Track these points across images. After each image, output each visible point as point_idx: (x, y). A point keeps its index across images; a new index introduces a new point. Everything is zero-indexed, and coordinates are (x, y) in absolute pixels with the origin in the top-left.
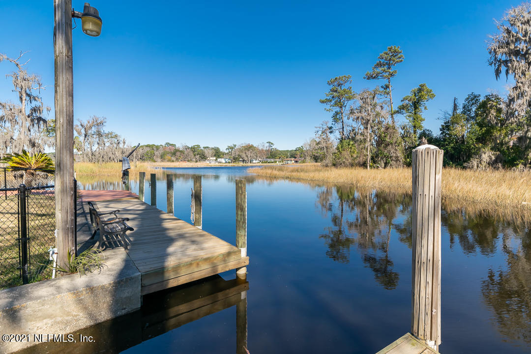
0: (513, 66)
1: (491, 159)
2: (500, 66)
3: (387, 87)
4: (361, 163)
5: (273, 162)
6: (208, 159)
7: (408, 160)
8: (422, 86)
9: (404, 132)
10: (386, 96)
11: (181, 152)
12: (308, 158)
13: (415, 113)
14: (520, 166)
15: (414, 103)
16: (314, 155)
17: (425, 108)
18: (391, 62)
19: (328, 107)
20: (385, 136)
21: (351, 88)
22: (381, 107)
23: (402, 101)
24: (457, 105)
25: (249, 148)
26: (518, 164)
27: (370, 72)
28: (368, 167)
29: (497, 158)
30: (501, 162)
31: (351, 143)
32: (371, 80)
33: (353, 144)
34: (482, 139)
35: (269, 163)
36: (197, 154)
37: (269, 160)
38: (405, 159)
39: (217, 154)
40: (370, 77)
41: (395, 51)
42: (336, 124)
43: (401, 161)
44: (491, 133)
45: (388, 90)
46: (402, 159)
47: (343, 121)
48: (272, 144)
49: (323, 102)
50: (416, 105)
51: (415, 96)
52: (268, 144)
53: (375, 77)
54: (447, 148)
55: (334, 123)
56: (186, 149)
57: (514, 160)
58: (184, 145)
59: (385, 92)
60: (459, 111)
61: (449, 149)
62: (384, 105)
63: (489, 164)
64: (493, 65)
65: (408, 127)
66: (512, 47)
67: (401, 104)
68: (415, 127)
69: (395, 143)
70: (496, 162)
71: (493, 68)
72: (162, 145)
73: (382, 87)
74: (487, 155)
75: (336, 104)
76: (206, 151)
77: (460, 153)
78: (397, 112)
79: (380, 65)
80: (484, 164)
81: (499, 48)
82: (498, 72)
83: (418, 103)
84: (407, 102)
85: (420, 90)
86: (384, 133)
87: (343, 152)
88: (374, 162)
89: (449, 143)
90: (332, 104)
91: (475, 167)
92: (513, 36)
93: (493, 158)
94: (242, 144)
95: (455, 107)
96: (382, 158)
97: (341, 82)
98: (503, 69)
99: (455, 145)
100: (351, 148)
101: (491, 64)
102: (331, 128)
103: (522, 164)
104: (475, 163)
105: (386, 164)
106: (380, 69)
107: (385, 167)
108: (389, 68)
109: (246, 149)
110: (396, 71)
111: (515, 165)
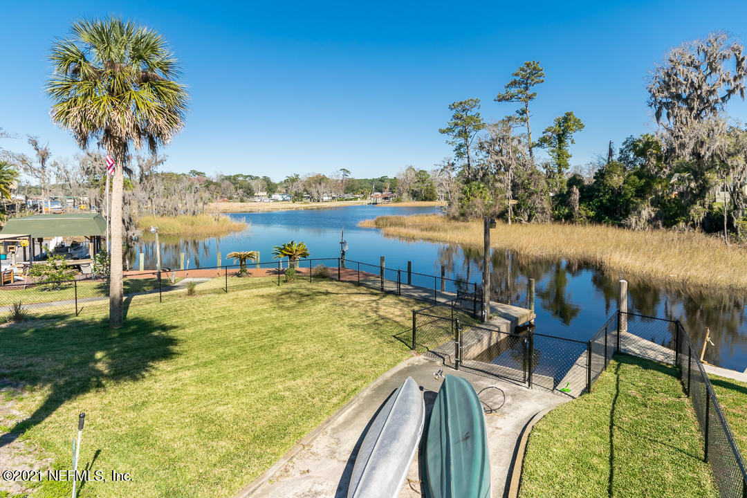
0: (673, 112)
1: (650, 215)
2: (660, 108)
3: (524, 112)
4: (498, 213)
5: (351, 200)
6: (256, 194)
7: (557, 212)
8: (569, 114)
9: (547, 172)
10: (522, 123)
11: (215, 184)
12: (405, 195)
13: (560, 148)
14: (682, 225)
15: (558, 135)
16: (413, 190)
17: (573, 142)
18: (529, 81)
19: (450, 138)
20: (529, 184)
21: (479, 114)
22: (519, 141)
23: (544, 133)
24: (613, 150)
25: (320, 180)
26: (679, 222)
27: (503, 92)
28: (510, 220)
29: (656, 216)
30: (661, 219)
31: (482, 186)
32: (503, 102)
33: (483, 188)
34: (641, 193)
35: (346, 200)
36: (240, 188)
37: (346, 196)
38: (553, 210)
39: (270, 188)
40: (501, 99)
41: (534, 69)
42: (460, 160)
43: (548, 213)
44: (651, 185)
45: (525, 116)
46: (549, 212)
47: (468, 157)
48: (348, 172)
49: (443, 132)
50: (561, 138)
51: (560, 126)
52: (342, 173)
53: (508, 99)
54: (602, 200)
55: (457, 158)
56: (223, 180)
57: (676, 215)
58: (220, 174)
59: (521, 119)
60: (615, 158)
61: (604, 201)
62: (522, 139)
63: (648, 221)
64: (653, 106)
65: (551, 165)
66: (673, 90)
67: (542, 136)
68: (559, 165)
69: (541, 191)
70: (656, 218)
71: (654, 110)
72: (185, 175)
73: (517, 112)
74: (647, 211)
75: (460, 134)
76: (253, 184)
77: (616, 205)
78: (538, 145)
79: (514, 83)
80: (643, 221)
81: (659, 92)
82: (658, 115)
83: (563, 134)
84: (550, 134)
85: (566, 120)
86: (528, 180)
87: (471, 198)
88: (516, 214)
89: (604, 194)
90: (454, 134)
91: (634, 225)
92: (673, 80)
93: (653, 215)
94: (309, 174)
95: (611, 153)
96: (526, 210)
97: (468, 107)
98: (664, 111)
99: (610, 197)
100: (481, 192)
101: (651, 106)
102: (453, 164)
103: (684, 221)
104: (633, 220)
105: (530, 217)
106: (514, 90)
107: (529, 220)
108: (527, 89)
109: (315, 182)
110: (535, 94)
111: (676, 223)
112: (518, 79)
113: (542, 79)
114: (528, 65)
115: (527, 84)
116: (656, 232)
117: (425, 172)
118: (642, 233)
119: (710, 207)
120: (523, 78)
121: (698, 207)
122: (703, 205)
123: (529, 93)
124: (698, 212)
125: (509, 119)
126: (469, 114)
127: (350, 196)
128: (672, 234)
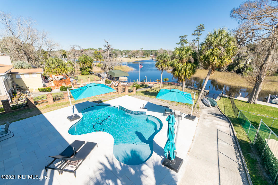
3: (198, 38)
6: (118, 55)
10: (197, 42)
21: (187, 39)
27: (193, 33)
30: (228, 70)
32: (193, 35)
43: (203, 67)
45: (198, 40)
63: (225, 70)
73: (196, 38)
75: (181, 44)
76: (117, 52)
91: (222, 71)
97: (184, 37)
103: (233, 70)
106: (196, 32)
107: (198, 68)
108: (199, 32)
109: (136, 53)
110: (201, 34)
111: (231, 70)
112: (197, 29)
113: (204, 29)
114: (201, 26)
115: (200, 31)
116: (226, 73)
117: (166, 50)
118: (224, 73)
119: (239, 67)
120: (199, 29)
121: (236, 67)
122: (238, 67)
123: (200, 33)
124: (236, 68)
125: (194, 40)
126: (184, 39)
127: (144, 56)
128: (230, 73)
